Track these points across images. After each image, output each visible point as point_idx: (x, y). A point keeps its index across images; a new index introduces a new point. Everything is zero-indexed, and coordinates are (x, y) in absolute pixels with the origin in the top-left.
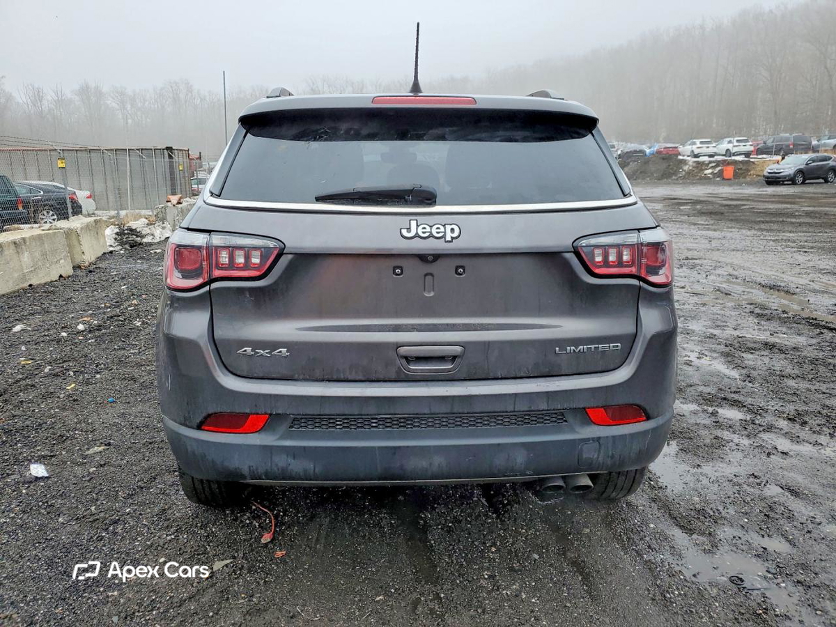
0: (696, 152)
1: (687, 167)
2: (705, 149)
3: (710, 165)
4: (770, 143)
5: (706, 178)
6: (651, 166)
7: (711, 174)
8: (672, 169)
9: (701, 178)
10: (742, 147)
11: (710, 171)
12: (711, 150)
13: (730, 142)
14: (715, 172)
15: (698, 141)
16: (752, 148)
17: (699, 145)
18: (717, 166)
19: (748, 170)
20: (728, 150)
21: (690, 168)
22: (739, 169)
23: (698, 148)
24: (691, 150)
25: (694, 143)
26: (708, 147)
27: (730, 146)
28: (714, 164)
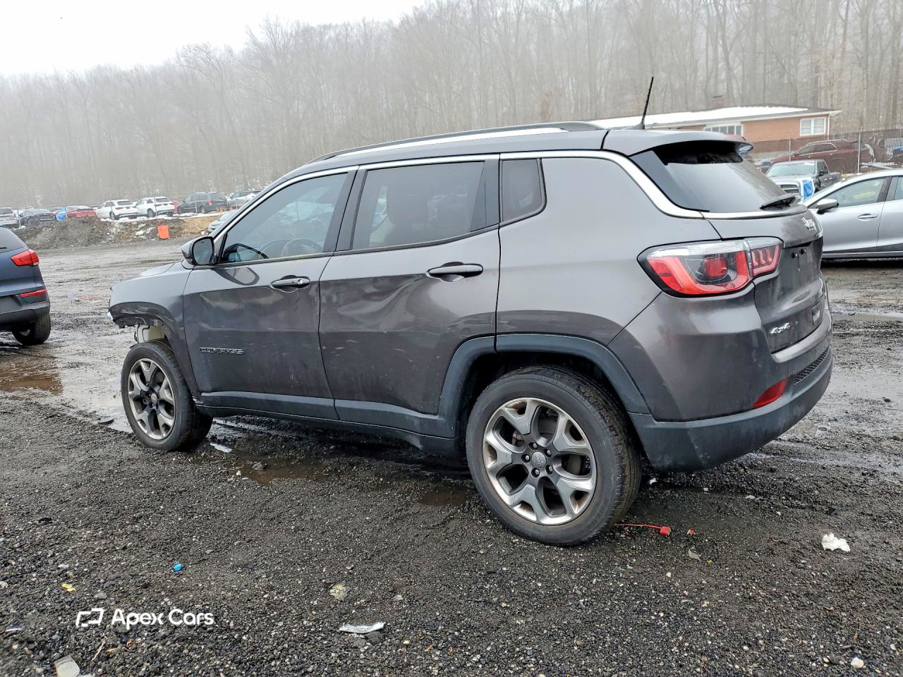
0: (117, 213)
1: (114, 229)
2: (125, 209)
3: (140, 226)
4: (188, 201)
5: (139, 240)
6: (71, 230)
7: (143, 235)
8: (98, 232)
9: (134, 241)
10: (163, 206)
11: (141, 232)
12: (132, 211)
13: (150, 202)
14: (148, 232)
15: (115, 202)
16: (172, 207)
17: (117, 206)
18: (148, 226)
19: (180, 229)
20: (149, 210)
21: (118, 230)
22: (171, 228)
23: (117, 209)
24: (109, 211)
25: (113, 205)
26: (128, 208)
27: (151, 206)
28: (143, 225)
